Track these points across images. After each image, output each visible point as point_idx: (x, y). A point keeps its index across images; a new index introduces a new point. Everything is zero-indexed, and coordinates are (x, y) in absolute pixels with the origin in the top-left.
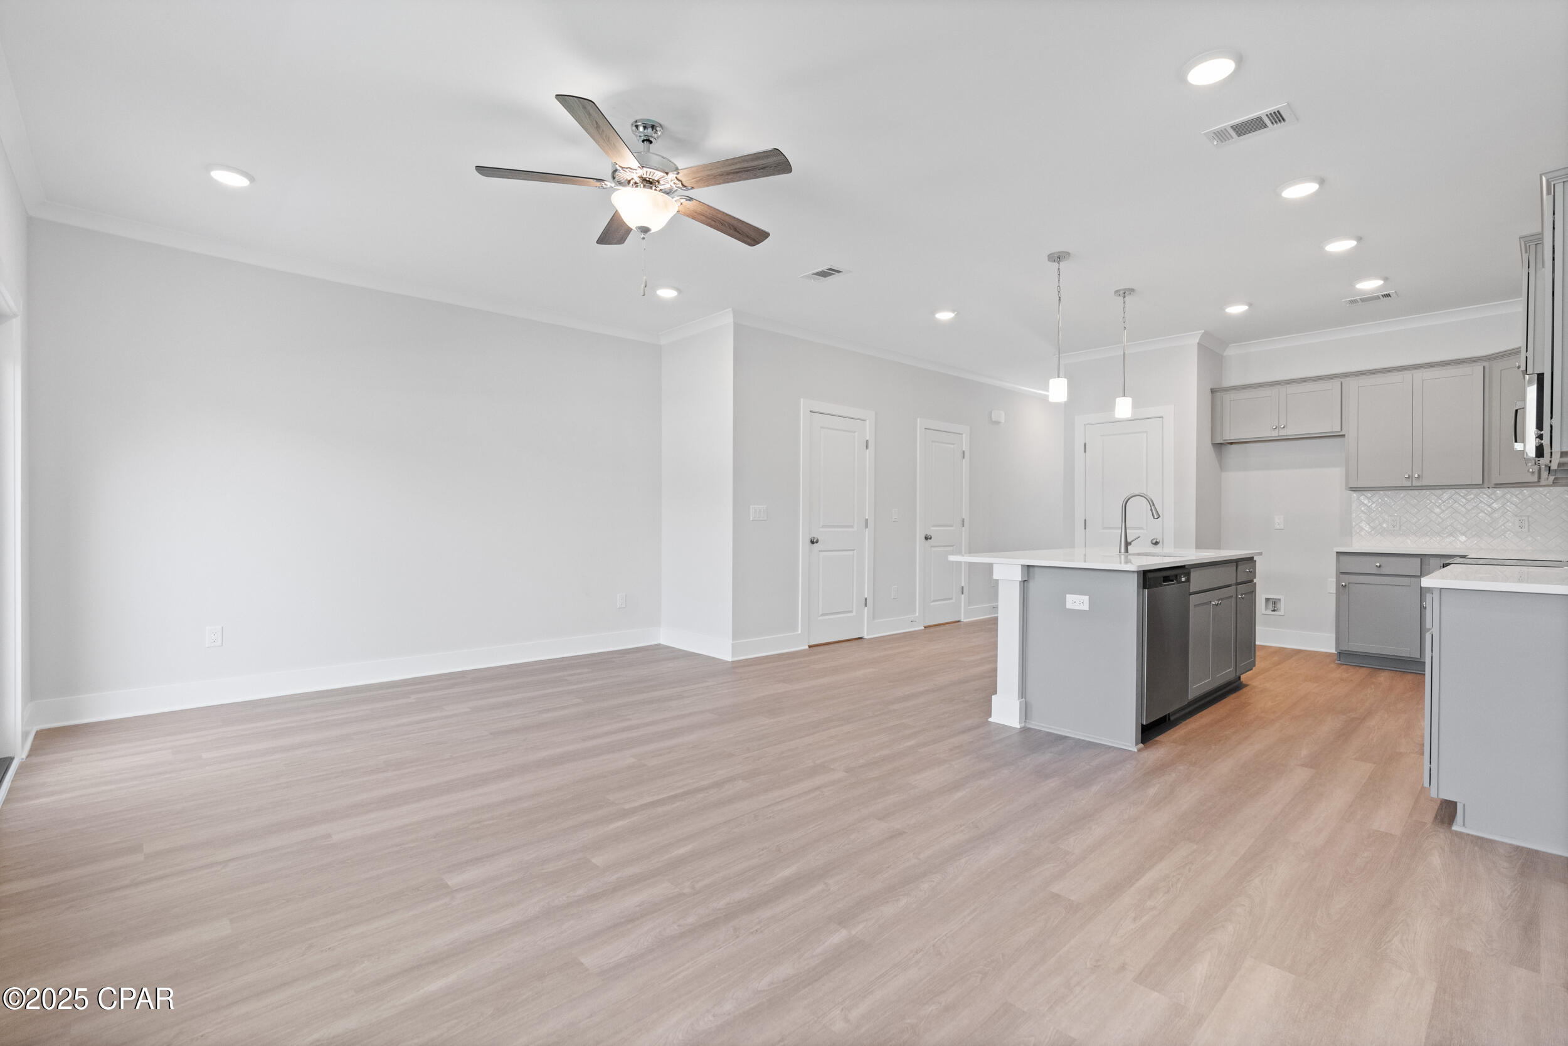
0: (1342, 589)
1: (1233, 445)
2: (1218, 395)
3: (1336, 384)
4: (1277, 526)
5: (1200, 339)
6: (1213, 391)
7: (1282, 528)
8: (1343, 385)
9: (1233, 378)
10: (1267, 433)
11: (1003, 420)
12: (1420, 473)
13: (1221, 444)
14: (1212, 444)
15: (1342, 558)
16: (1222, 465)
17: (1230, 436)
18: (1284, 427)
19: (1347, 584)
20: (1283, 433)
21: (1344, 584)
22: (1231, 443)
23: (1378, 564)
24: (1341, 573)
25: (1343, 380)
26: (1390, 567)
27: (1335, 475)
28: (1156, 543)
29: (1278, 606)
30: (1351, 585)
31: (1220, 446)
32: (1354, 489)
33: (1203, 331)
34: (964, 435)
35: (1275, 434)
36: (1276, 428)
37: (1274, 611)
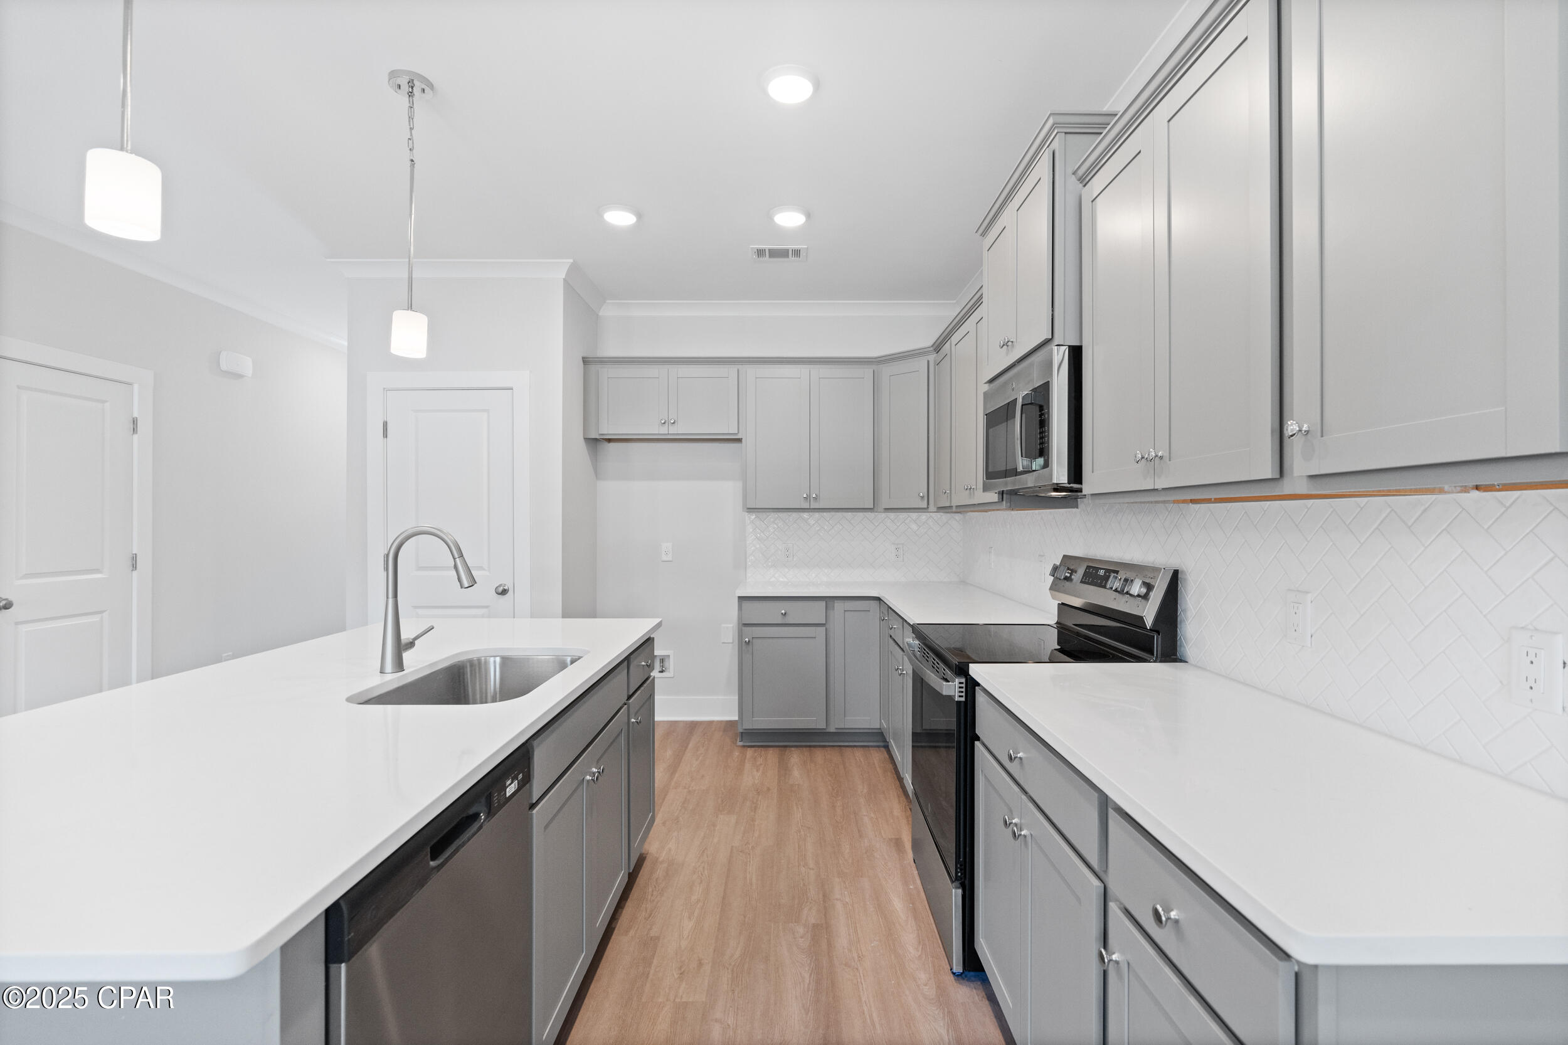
0: (745, 646)
1: (612, 445)
2: (593, 368)
3: (732, 370)
4: (664, 558)
5: (566, 275)
6: (586, 361)
7: (670, 559)
8: (740, 373)
9: (611, 349)
10: (655, 430)
11: (248, 371)
12: (817, 493)
13: (596, 440)
14: (585, 438)
15: (746, 604)
16: (597, 473)
17: (608, 429)
18: (674, 423)
19: (751, 640)
20: (674, 430)
21: (747, 640)
22: (609, 440)
23: (783, 612)
24: (744, 625)
25: (740, 367)
26: (797, 613)
27: (729, 491)
28: (504, 592)
29: (666, 664)
30: (754, 640)
31: (595, 443)
32: (751, 510)
33: (571, 261)
34: (136, 387)
35: (664, 431)
36: (664, 423)
37: (662, 672)
